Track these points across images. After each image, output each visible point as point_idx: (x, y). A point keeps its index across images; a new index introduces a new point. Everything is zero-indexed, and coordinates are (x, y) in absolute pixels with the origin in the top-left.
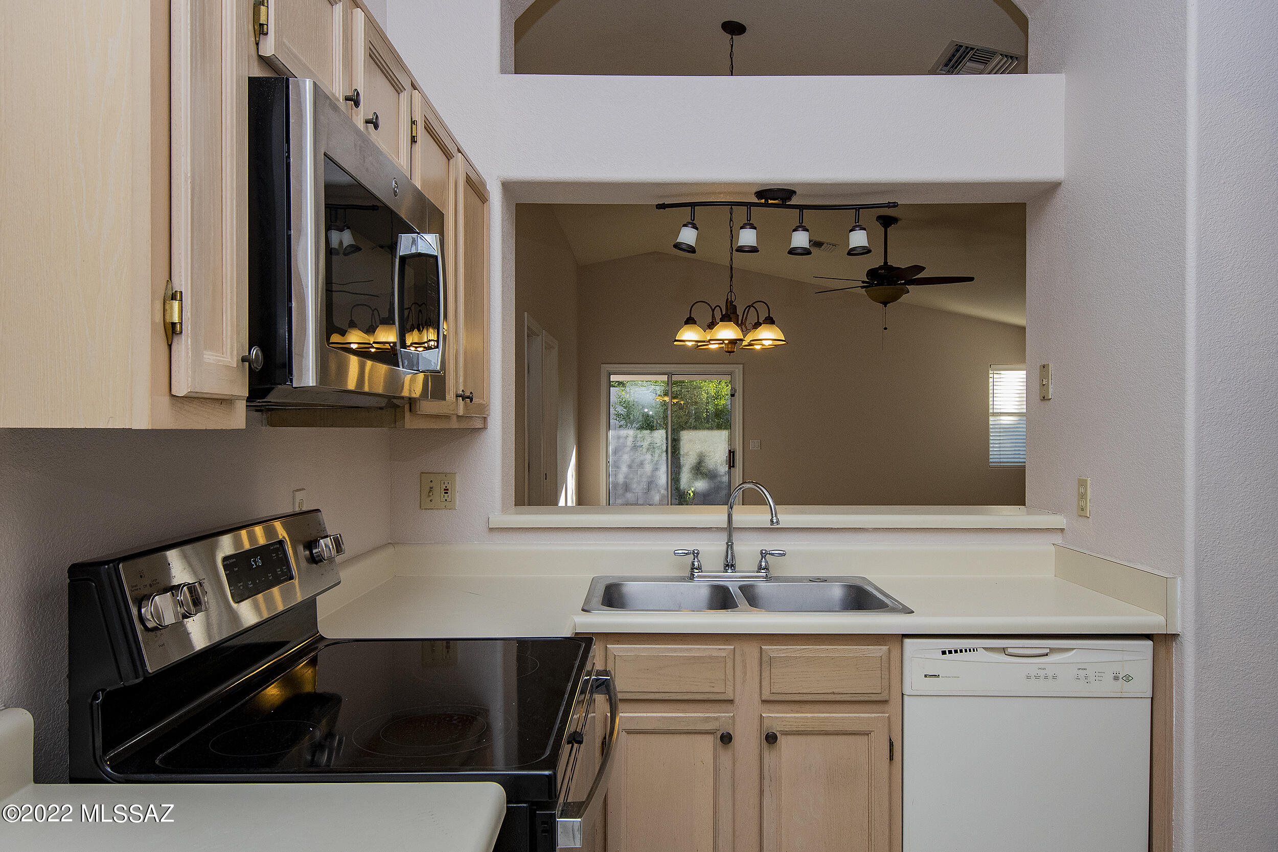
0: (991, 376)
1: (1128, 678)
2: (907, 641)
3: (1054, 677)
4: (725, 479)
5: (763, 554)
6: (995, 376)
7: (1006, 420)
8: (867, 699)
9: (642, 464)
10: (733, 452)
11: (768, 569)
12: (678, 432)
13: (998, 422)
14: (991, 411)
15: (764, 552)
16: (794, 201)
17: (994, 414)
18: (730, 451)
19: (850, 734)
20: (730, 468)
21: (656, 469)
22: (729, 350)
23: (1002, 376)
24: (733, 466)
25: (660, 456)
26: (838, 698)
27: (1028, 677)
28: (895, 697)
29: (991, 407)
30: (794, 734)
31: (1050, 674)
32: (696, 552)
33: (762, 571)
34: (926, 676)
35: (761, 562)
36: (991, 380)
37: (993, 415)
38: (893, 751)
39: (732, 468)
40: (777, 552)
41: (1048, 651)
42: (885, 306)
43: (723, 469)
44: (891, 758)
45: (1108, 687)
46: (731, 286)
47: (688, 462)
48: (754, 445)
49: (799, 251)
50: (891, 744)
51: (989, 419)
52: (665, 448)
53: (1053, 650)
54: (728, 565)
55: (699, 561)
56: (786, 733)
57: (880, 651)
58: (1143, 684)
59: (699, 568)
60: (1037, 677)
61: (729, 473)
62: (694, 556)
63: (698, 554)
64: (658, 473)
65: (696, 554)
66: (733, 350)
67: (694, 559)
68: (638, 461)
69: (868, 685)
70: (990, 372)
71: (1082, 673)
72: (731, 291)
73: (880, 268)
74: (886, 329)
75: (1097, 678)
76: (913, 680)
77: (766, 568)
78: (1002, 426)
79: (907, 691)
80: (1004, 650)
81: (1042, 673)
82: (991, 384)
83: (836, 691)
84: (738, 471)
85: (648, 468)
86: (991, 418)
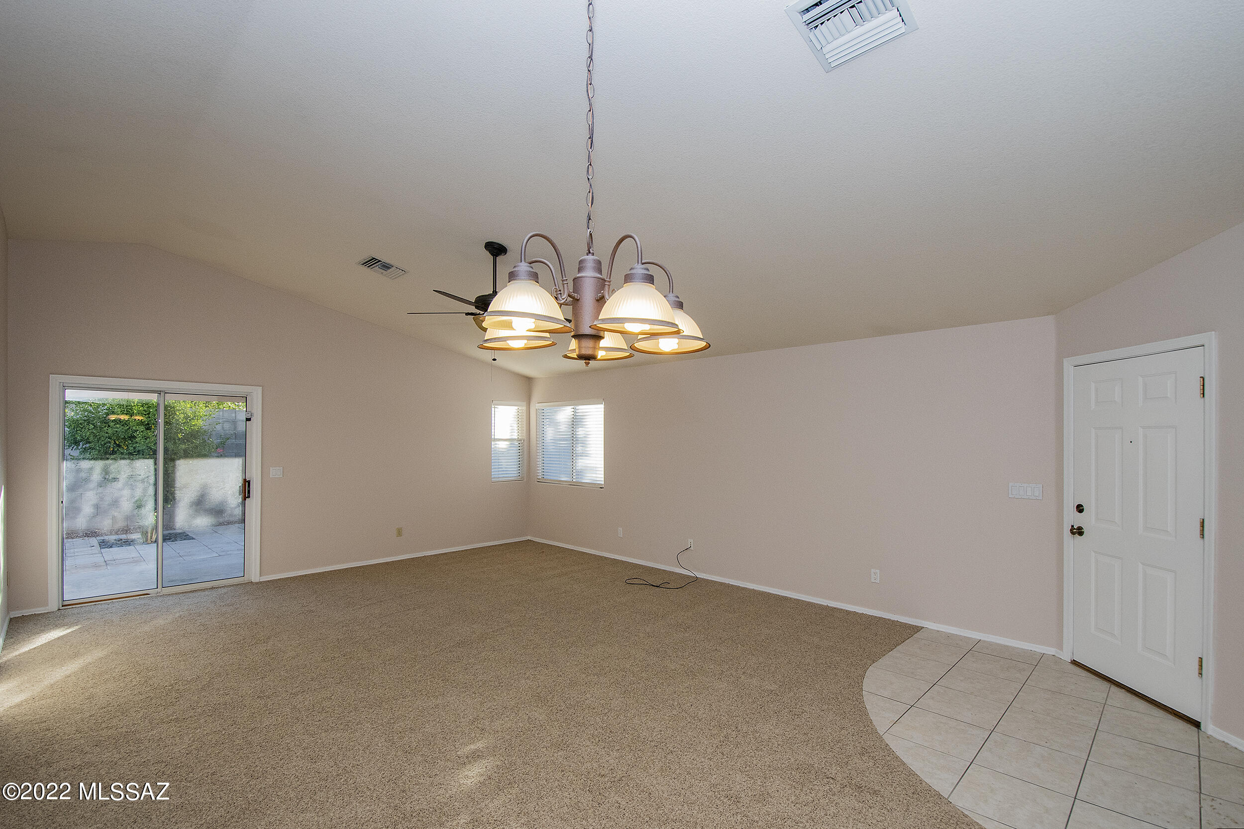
4: (238, 512)
6: (496, 408)
7: (503, 445)
9: (115, 503)
10: (249, 482)
12: (173, 460)
13: (497, 445)
14: (492, 437)
17: (496, 440)
18: (245, 480)
20: (245, 498)
21: (139, 506)
23: (499, 409)
24: (249, 497)
25: (145, 490)
29: (492, 433)
39: (247, 499)
43: (233, 499)
47: (185, 496)
48: (275, 472)
51: (491, 443)
52: (152, 480)
61: (243, 504)
64: (143, 511)
68: (108, 499)
70: (492, 406)
78: (499, 450)
84: (254, 502)
85: (126, 506)
86: (493, 443)
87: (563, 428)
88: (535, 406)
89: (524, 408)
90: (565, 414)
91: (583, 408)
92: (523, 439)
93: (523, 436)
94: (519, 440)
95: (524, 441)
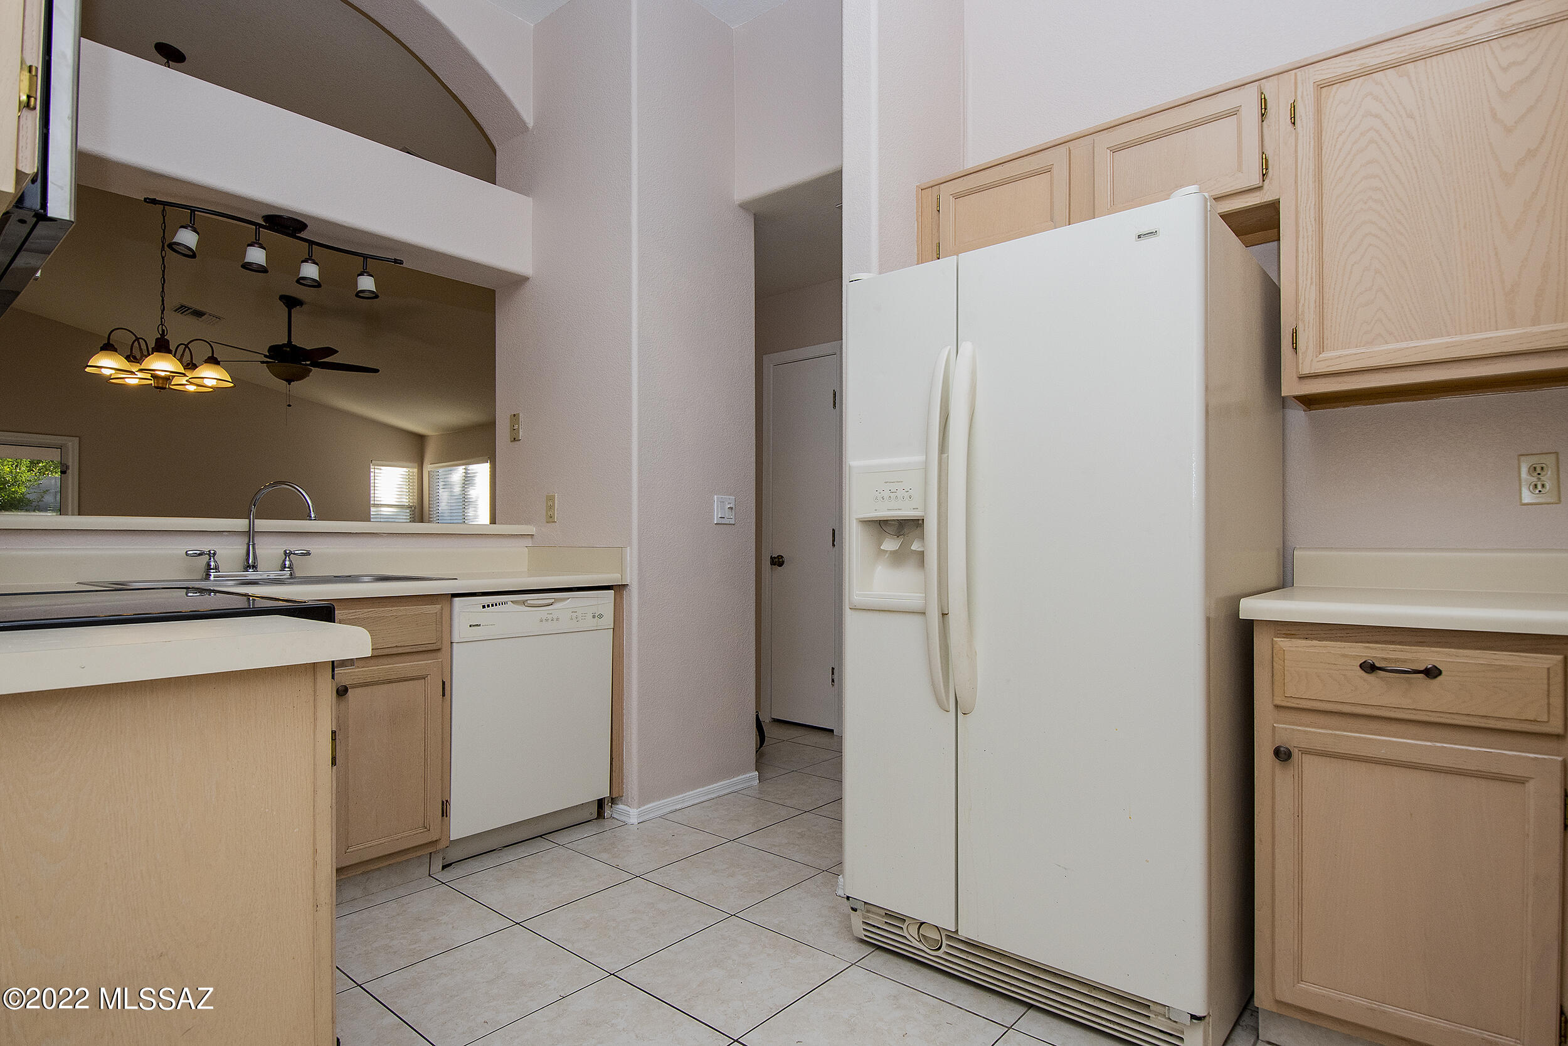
0: (372, 470)
1: (601, 616)
2: (456, 599)
3: (557, 620)
5: (287, 554)
6: (376, 471)
7: (386, 511)
8: (424, 649)
11: (292, 568)
13: (379, 513)
14: (372, 502)
15: (288, 552)
16: (303, 235)
17: (375, 505)
19: (411, 680)
22: (160, 385)
23: (381, 471)
26: (400, 650)
27: (541, 621)
28: (446, 644)
29: (372, 499)
30: (362, 686)
31: (555, 617)
32: (212, 552)
33: (287, 569)
34: (470, 626)
35: (285, 561)
36: (372, 474)
38: (445, 689)
40: (300, 552)
41: (553, 600)
42: (289, 384)
44: (444, 695)
45: (590, 623)
46: (162, 318)
49: (309, 282)
50: (444, 683)
51: (370, 509)
53: (557, 600)
54: (248, 566)
55: (215, 561)
56: (355, 686)
57: (433, 609)
58: (608, 620)
59: (217, 568)
60: (547, 620)
62: (210, 556)
63: (215, 554)
65: (212, 555)
66: (164, 386)
67: (210, 559)
69: (424, 638)
70: (372, 467)
71: (575, 614)
72: (162, 324)
73: (284, 345)
74: (289, 406)
75: (583, 618)
76: (461, 629)
77: (290, 567)
78: (382, 516)
79: (456, 639)
80: (524, 602)
81: (550, 617)
82: (372, 478)
83: (399, 644)
86: (372, 509)
87: (457, 490)
88: (428, 467)
89: (416, 470)
90: (457, 474)
91: (474, 468)
92: (413, 506)
93: (414, 501)
94: (410, 507)
95: (415, 508)
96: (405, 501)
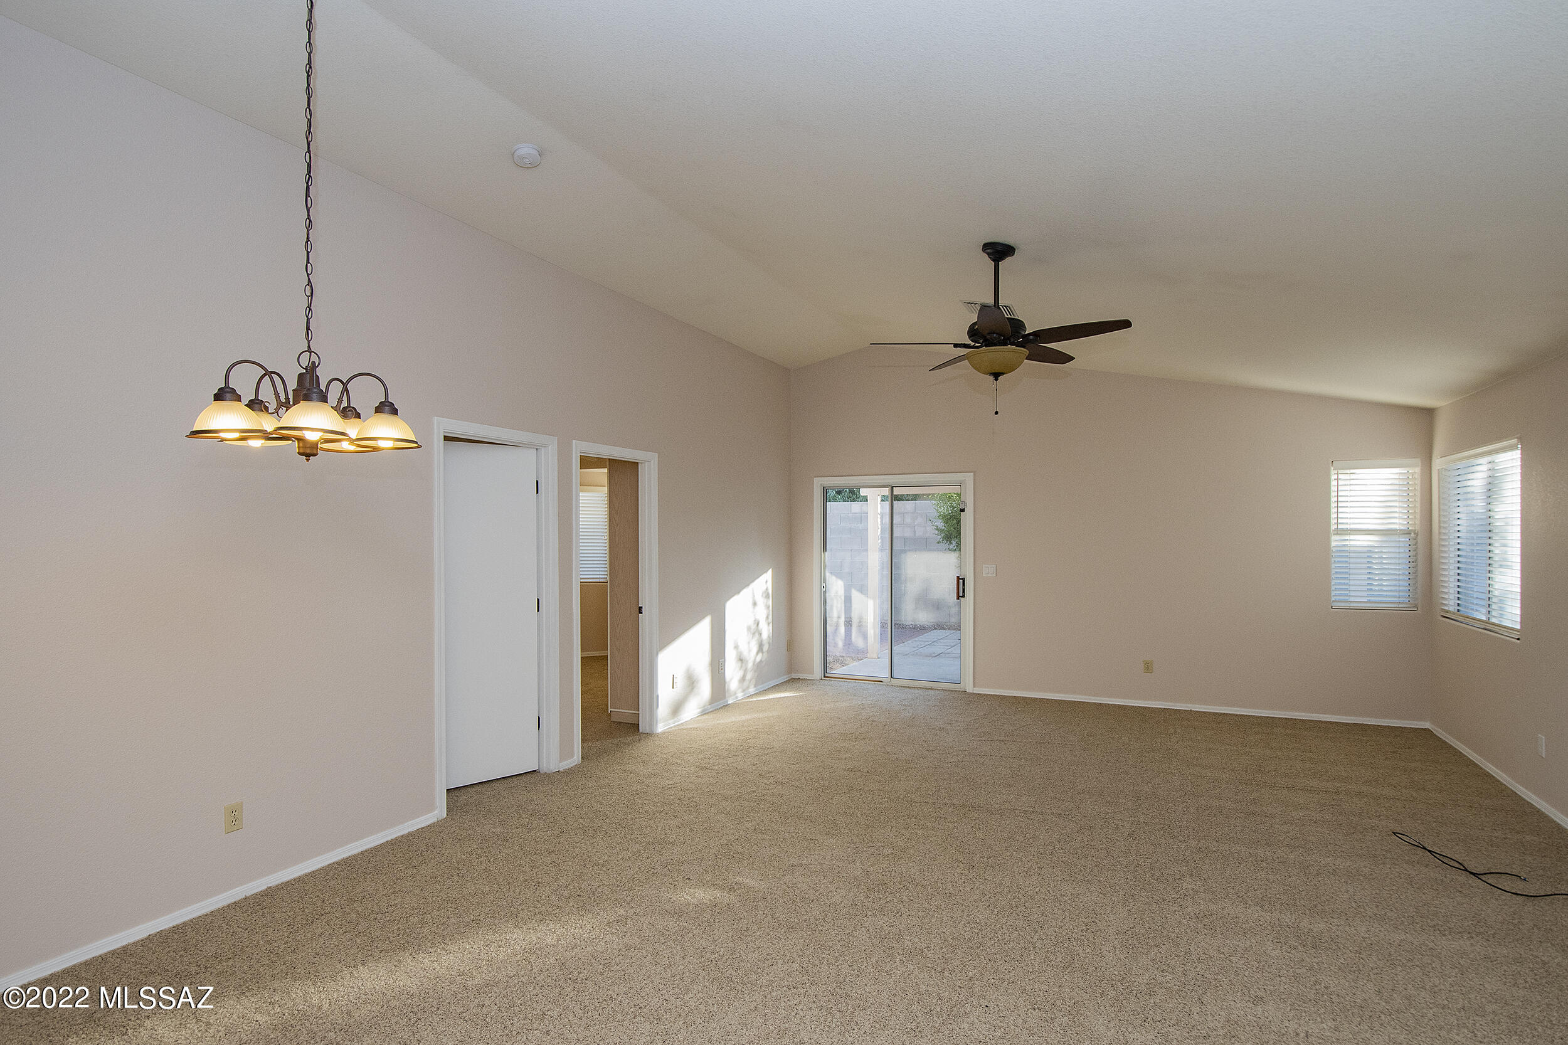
0: (1334, 477)
4: (954, 610)
6: (1342, 476)
7: (1361, 541)
10: (963, 579)
17: (1339, 532)
18: (957, 576)
20: (960, 597)
23: (1351, 476)
24: (963, 596)
36: (1333, 482)
37: (1337, 534)
43: (950, 596)
48: (988, 570)
61: (958, 603)
70: (1333, 472)
78: (1356, 549)
82: (1333, 488)
84: (968, 602)
86: (1334, 538)
88: (1438, 463)
92: (1414, 531)
93: (1417, 524)
94: (1407, 533)
95: (1417, 534)
96: (1398, 522)
